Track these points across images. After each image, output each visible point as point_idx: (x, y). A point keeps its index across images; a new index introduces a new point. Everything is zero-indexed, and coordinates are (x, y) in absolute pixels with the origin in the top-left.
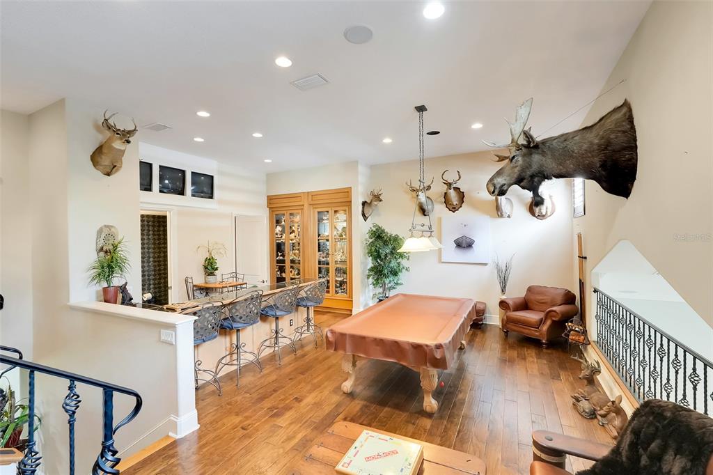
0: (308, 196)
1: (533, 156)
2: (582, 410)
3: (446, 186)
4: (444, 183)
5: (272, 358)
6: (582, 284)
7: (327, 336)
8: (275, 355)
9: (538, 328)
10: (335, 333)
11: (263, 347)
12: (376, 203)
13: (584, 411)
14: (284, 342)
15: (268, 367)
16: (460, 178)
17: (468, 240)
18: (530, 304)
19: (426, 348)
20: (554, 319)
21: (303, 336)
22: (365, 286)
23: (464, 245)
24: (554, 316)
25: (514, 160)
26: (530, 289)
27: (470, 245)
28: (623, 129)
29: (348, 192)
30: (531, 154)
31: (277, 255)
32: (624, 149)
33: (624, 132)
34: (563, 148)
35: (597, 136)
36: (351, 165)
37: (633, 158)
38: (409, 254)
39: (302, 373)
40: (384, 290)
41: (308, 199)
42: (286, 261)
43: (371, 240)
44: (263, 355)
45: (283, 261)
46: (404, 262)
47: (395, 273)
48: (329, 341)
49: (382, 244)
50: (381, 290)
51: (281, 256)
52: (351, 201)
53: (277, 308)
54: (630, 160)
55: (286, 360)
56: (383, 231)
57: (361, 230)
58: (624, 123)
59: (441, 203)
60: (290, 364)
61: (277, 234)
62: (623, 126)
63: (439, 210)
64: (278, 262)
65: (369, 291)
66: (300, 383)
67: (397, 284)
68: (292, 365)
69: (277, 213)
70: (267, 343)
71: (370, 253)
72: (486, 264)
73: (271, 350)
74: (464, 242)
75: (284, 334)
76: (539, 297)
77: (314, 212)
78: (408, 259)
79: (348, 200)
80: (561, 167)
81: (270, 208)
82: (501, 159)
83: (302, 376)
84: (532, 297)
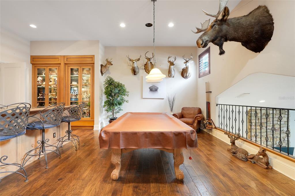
0: (64, 58)
1: (223, 25)
2: (241, 158)
3: (146, 60)
4: (146, 58)
5: (37, 165)
6: (208, 104)
7: (100, 137)
8: (40, 162)
9: (192, 125)
10: (109, 133)
11: (28, 157)
12: (109, 66)
13: (242, 158)
14: (49, 150)
15: (34, 173)
16: (153, 57)
17: (155, 88)
18: (184, 115)
19: (185, 134)
20: (199, 120)
21: (64, 143)
22: (101, 112)
23: (154, 90)
24: (198, 119)
25: (214, 27)
26: (183, 109)
27: (156, 90)
28: (265, 15)
29: (92, 58)
30: (222, 25)
31: (38, 96)
32: (267, 24)
33: (266, 17)
34: (238, 23)
35: (253, 18)
36: (95, 42)
37: (271, 29)
38: (128, 93)
39: (71, 172)
40: (113, 114)
41: (64, 60)
42: (46, 99)
43: (107, 85)
44: (28, 163)
45: (43, 99)
46: (125, 98)
47: (120, 104)
48: (103, 140)
49: (114, 87)
50: (111, 114)
51: (41, 96)
52: (94, 63)
53: (45, 122)
54: (270, 30)
55: (52, 164)
56: (113, 81)
57: (100, 81)
58: (264, 13)
59: (143, 69)
60: (57, 166)
61: (38, 82)
62: (264, 14)
63: (142, 72)
64: (39, 99)
65: (103, 115)
66: (71, 181)
67: (120, 110)
68: (58, 167)
69: (39, 68)
70: (33, 153)
71: (106, 93)
72: (163, 99)
73: (37, 158)
74: (154, 88)
75: (50, 143)
76: (188, 112)
77: (68, 69)
78: (128, 96)
79: (92, 62)
80: (236, 33)
81: (33, 64)
82: (199, 31)
83: (71, 175)
84: (185, 112)
